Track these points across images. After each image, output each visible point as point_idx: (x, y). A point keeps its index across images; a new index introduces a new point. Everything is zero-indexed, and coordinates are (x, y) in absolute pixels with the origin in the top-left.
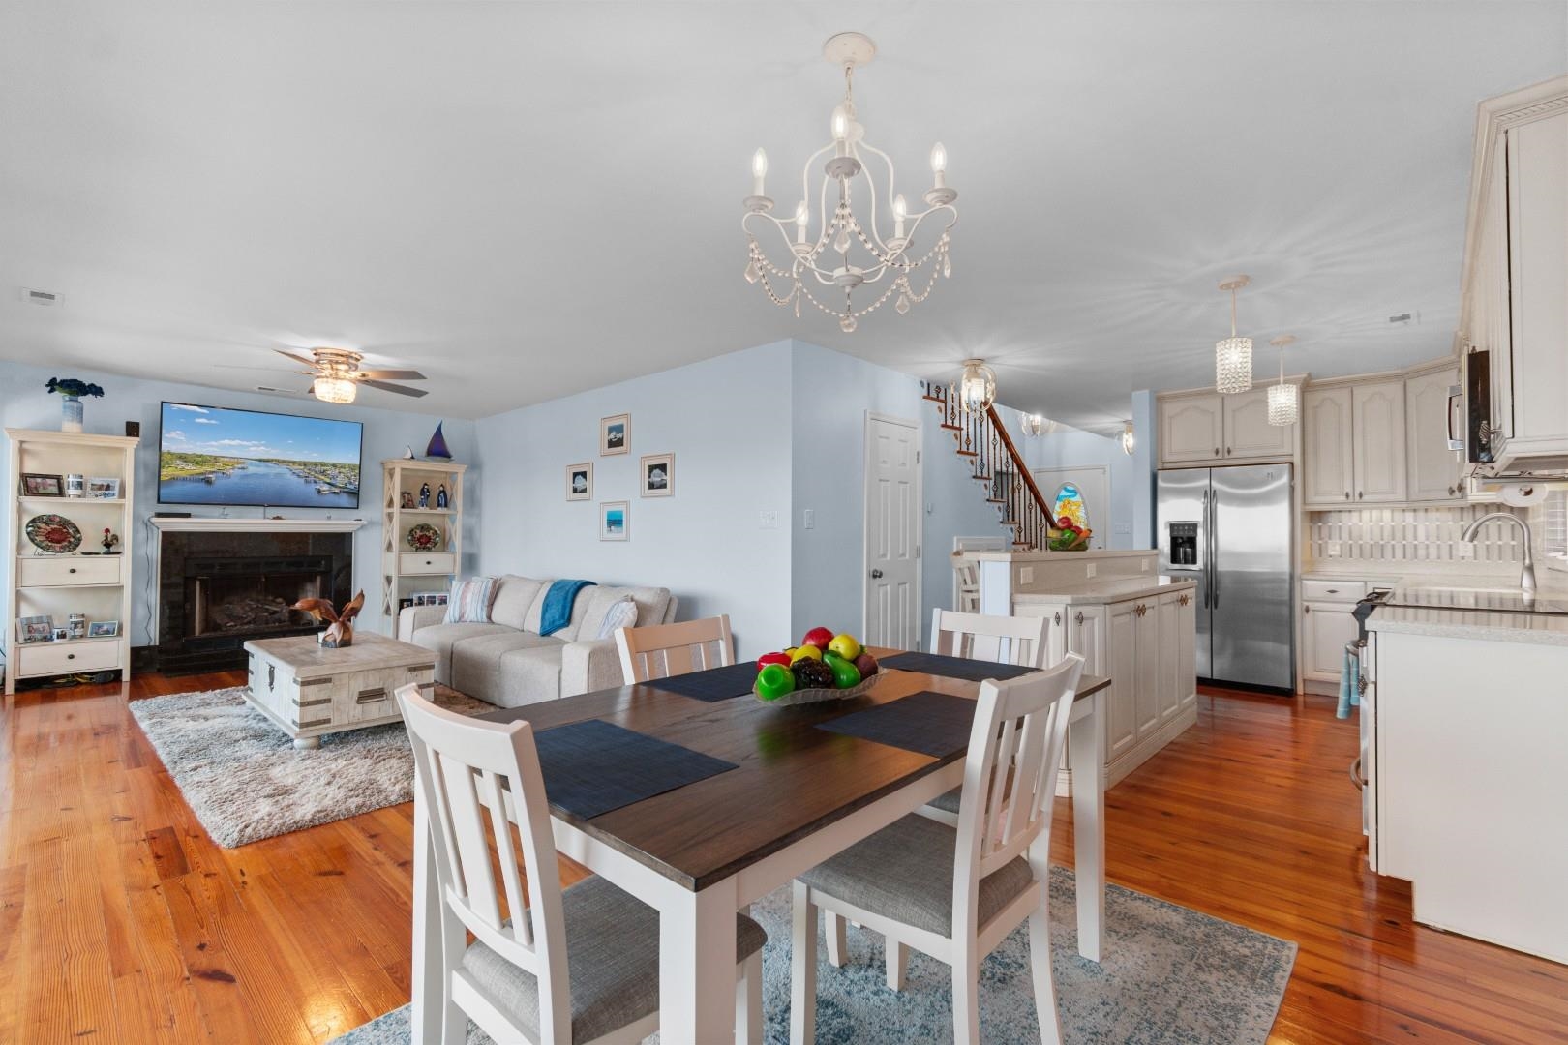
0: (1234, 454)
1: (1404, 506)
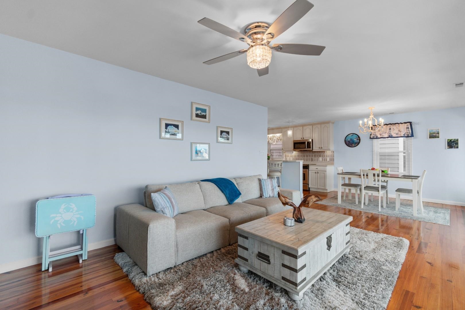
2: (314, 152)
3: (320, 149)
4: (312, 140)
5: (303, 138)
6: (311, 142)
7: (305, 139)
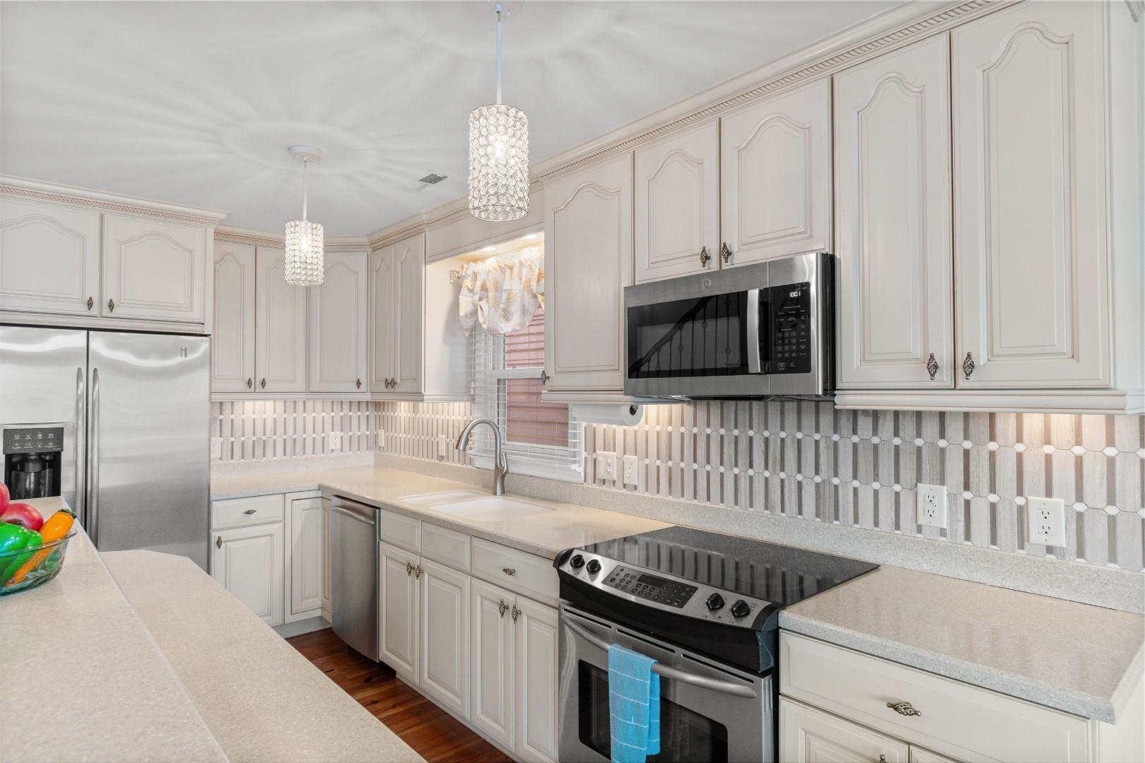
0: (118, 311)
1: (303, 396)
2: (855, 413)
3: (944, 378)
4: (829, 265)
5: (726, 253)
6: (815, 292)
7: (739, 259)
